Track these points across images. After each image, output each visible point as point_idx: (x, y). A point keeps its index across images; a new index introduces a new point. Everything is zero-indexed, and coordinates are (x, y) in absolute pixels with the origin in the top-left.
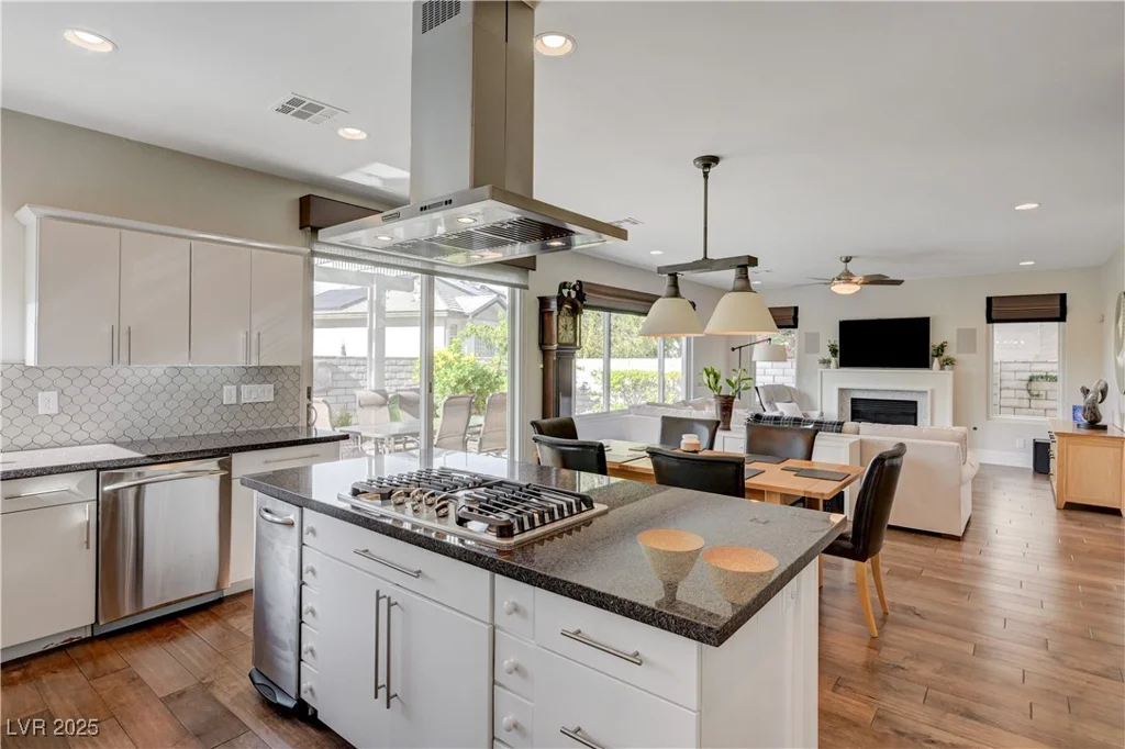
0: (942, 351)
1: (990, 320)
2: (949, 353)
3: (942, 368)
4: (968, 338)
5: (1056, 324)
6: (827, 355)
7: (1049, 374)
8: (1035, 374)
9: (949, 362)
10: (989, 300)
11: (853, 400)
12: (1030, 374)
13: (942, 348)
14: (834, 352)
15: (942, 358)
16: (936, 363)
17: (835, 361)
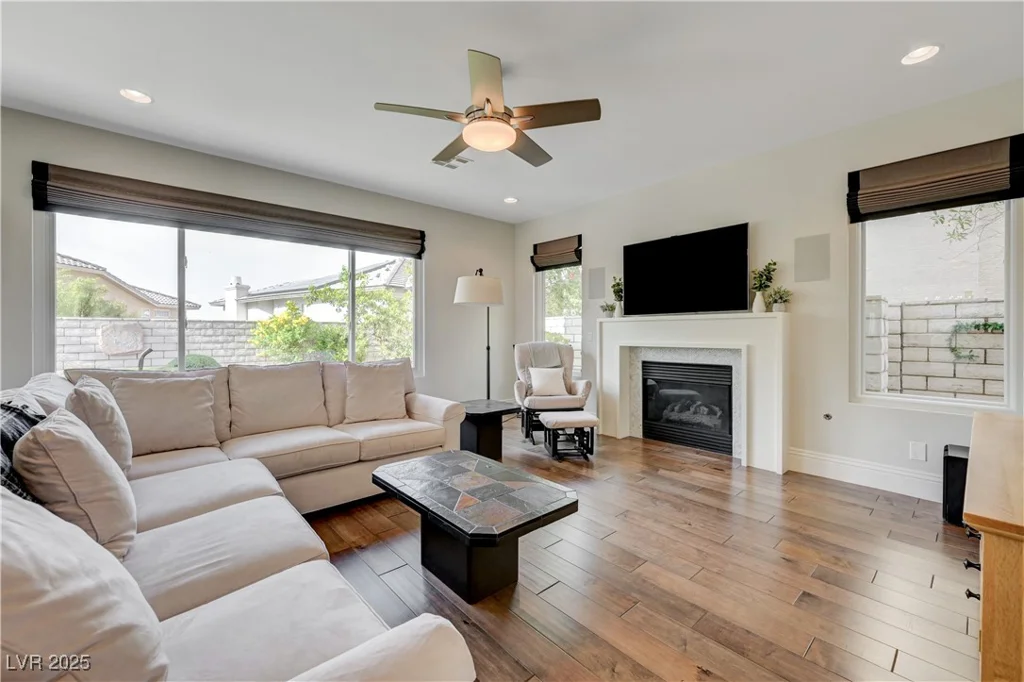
0: (769, 279)
1: (856, 215)
2: (782, 282)
3: (768, 308)
4: (814, 254)
5: (1002, 205)
6: (610, 298)
7: (991, 321)
8: (964, 322)
9: (782, 298)
10: (854, 179)
11: (646, 365)
12: (954, 323)
13: (767, 275)
14: (617, 293)
15: (769, 291)
16: (758, 300)
17: (619, 306)
